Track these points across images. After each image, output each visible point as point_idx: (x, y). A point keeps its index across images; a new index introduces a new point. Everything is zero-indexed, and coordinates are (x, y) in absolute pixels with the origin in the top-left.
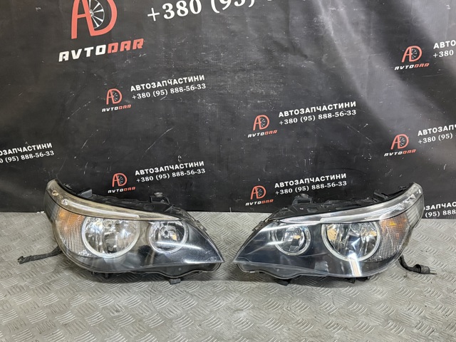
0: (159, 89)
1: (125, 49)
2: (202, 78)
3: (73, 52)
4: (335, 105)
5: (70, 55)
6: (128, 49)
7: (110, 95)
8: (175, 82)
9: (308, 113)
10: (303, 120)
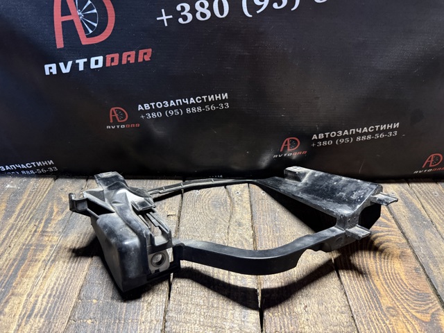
0: (173, 108)
1: (128, 62)
2: (225, 96)
3: (62, 65)
4: (377, 127)
5: (58, 68)
6: (132, 60)
7: (113, 114)
8: (192, 101)
9: (346, 135)
10: (339, 142)
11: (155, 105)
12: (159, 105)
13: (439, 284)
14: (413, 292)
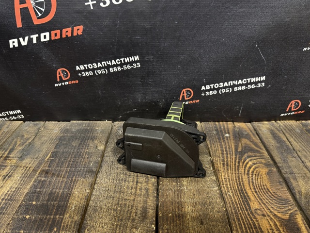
0: (100, 68)
1: (67, 36)
2: (137, 58)
3: (21, 39)
4: (249, 79)
5: (19, 42)
6: (69, 35)
8: (113, 62)
9: (226, 86)
10: (221, 92)
11: (87, 67)
12: (90, 66)
13: (297, 192)
14: (276, 198)
